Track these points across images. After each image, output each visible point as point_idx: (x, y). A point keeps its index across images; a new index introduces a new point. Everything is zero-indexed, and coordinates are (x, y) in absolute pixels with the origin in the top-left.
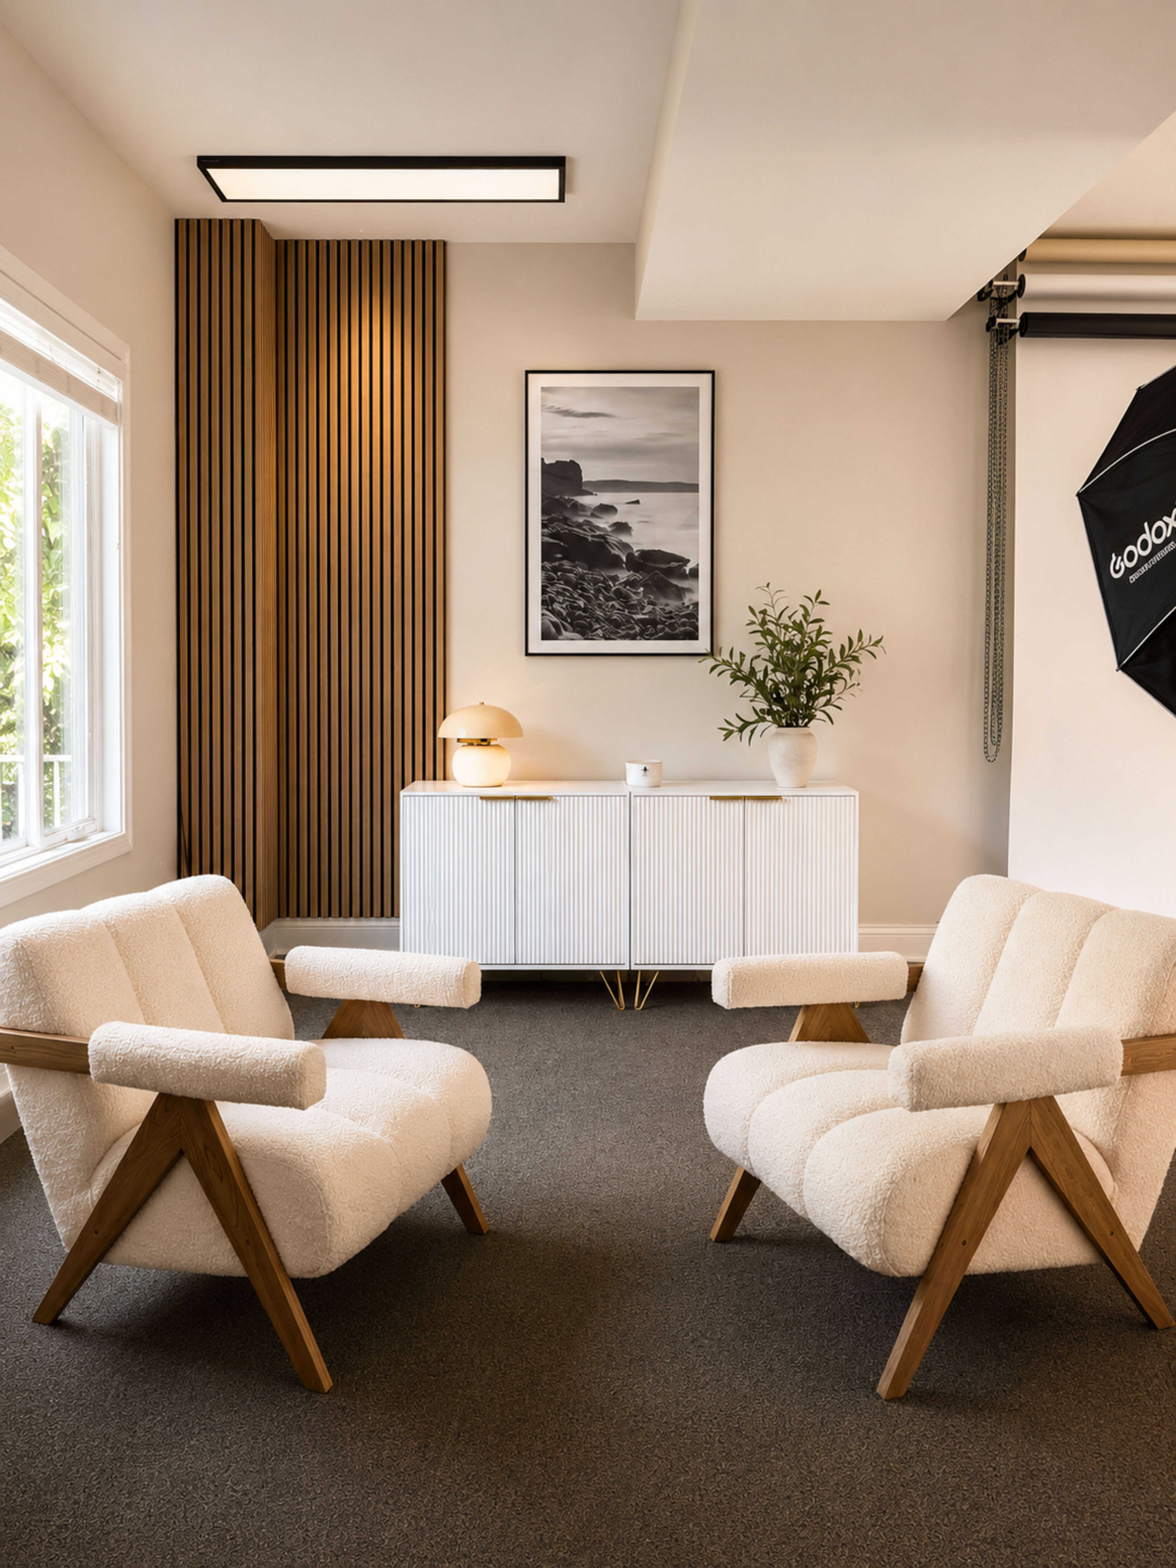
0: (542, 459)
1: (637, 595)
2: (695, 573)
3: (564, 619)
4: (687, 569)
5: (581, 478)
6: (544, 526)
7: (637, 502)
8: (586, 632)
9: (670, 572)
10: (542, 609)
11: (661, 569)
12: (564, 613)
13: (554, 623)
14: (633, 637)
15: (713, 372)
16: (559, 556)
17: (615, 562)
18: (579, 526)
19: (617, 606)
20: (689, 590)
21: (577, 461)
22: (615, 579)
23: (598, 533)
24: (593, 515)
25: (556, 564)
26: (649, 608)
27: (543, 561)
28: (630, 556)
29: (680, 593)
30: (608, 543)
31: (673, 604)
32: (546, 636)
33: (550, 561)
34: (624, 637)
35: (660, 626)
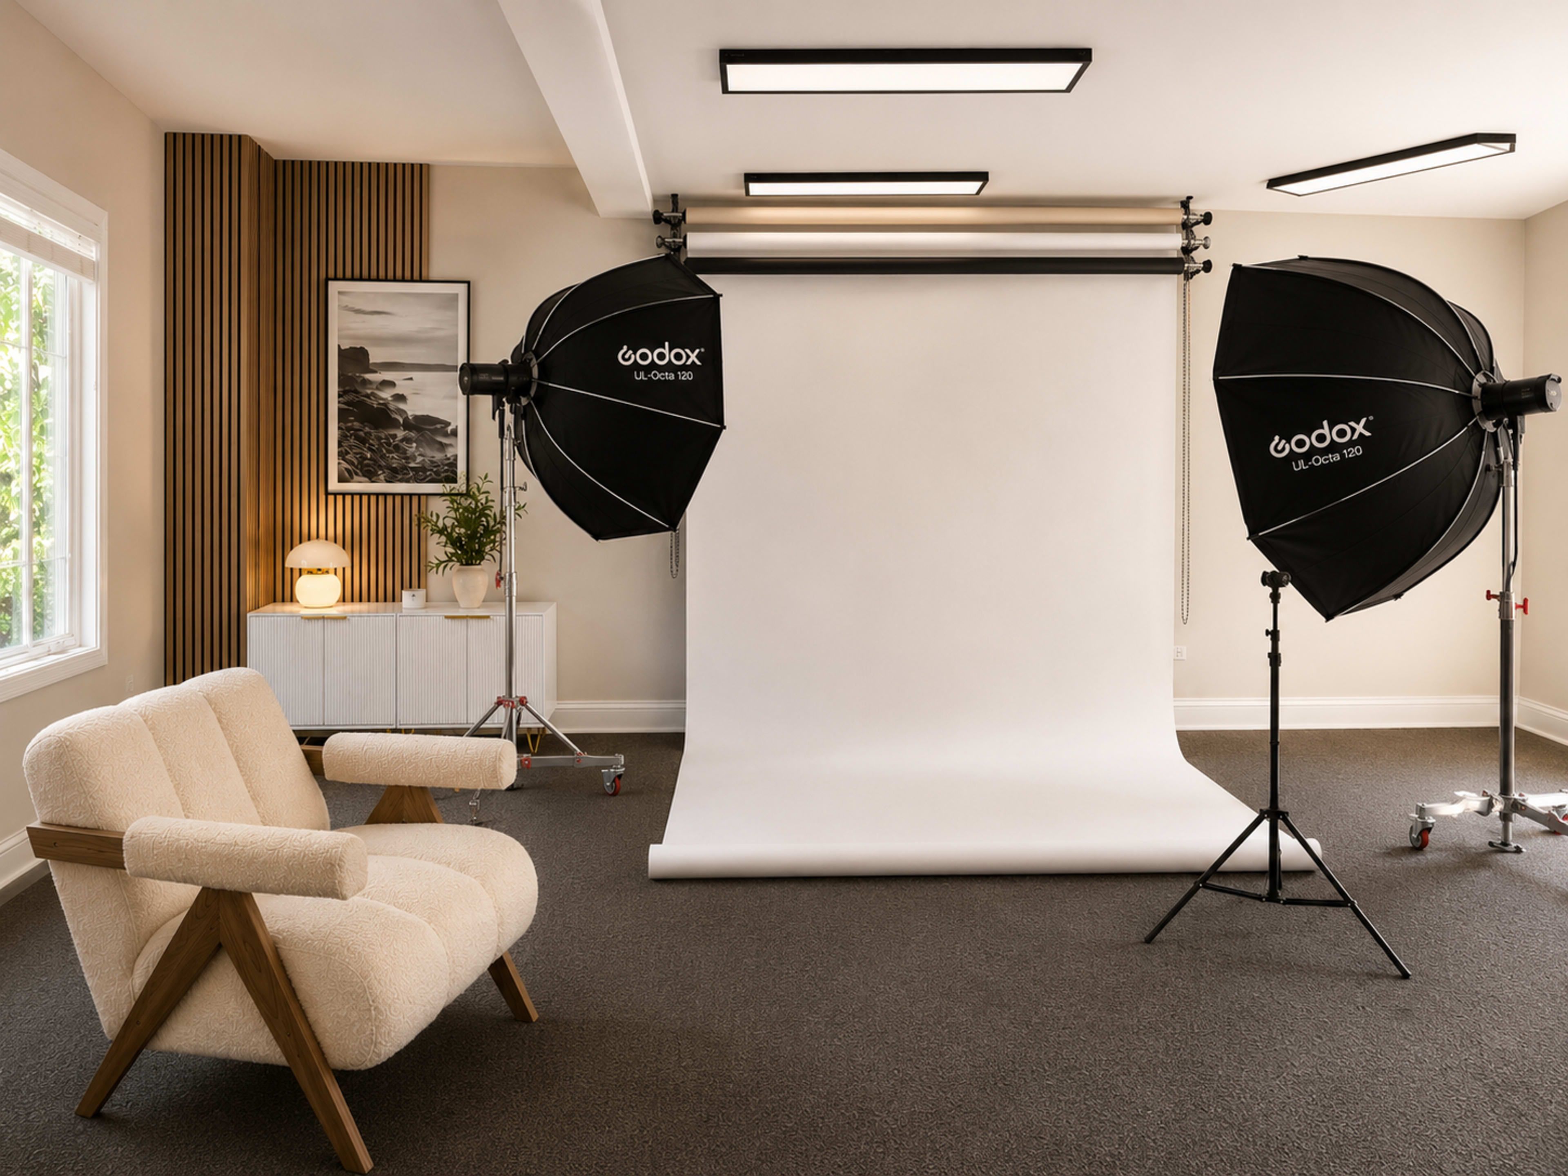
0: (339, 346)
1: (412, 448)
2: (454, 433)
3: (357, 468)
4: (449, 429)
5: (368, 360)
6: (340, 396)
7: (411, 379)
8: (371, 476)
9: (436, 431)
10: (339, 459)
11: (429, 430)
12: (356, 463)
13: (347, 469)
14: (408, 481)
15: (468, 283)
16: (352, 418)
17: (395, 424)
18: (368, 396)
19: (396, 457)
20: (451, 445)
21: (366, 348)
22: (394, 436)
23: (381, 402)
24: (377, 389)
25: (349, 424)
26: (419, 459)
27: (339, 422)
28: (406, 419)
29: (443, 447)
30: (389, 409)
31: (438, 456)
32: (341, 479)
33: (345, 423)
34: (401, 481)
35: (428, 473)
